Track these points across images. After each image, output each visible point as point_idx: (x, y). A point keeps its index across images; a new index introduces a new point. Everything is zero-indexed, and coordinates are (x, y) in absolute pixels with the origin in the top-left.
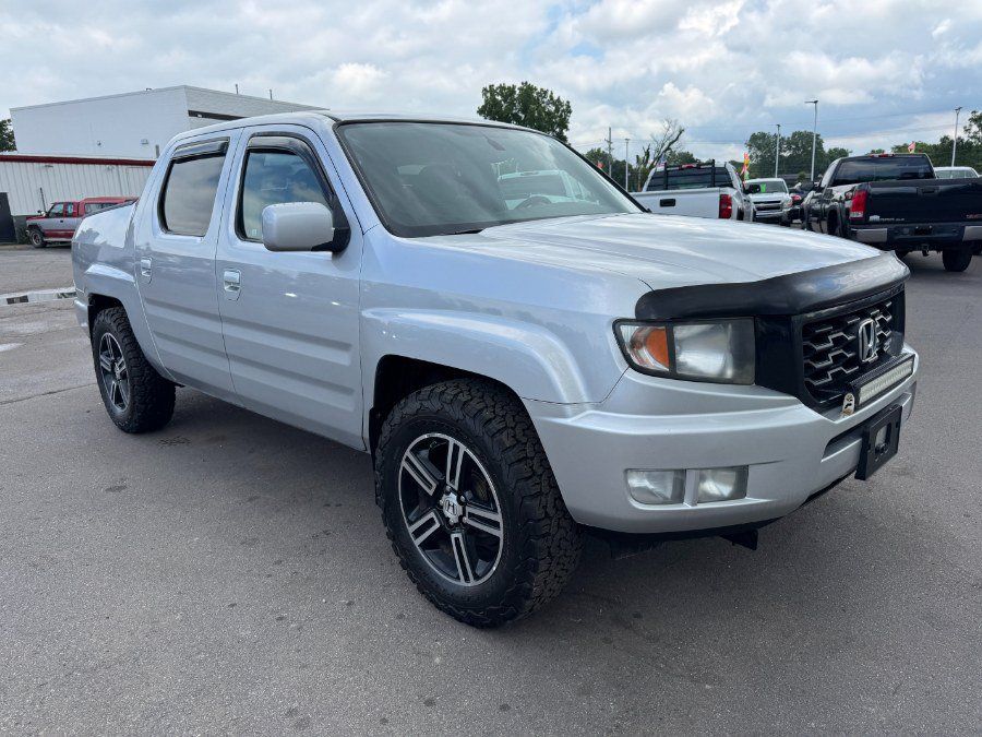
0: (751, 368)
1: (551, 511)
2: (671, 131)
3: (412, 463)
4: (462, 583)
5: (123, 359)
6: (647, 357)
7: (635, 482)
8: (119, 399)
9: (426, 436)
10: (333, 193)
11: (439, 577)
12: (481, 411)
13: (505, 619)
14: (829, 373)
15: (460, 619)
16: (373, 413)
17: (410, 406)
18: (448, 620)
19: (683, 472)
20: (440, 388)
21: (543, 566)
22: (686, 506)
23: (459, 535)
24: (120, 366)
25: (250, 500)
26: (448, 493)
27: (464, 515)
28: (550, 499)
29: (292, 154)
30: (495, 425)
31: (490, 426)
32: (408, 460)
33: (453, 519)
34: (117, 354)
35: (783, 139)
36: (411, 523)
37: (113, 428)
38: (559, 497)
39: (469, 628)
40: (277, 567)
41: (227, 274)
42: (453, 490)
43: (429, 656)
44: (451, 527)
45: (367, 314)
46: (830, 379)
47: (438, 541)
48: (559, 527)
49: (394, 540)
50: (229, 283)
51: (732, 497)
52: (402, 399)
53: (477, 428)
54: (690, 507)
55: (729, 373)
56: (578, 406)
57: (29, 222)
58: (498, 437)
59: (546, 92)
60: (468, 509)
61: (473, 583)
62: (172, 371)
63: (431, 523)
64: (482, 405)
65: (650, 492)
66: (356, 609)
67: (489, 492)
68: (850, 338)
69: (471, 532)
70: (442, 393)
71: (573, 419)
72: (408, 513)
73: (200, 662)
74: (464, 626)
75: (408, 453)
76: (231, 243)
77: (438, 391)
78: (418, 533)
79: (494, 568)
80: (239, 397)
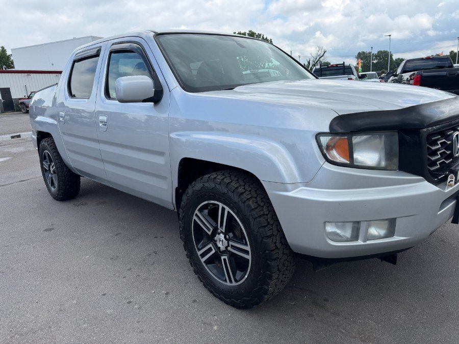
0: (396, 160)
1: (279, 245)
2: (320, 52)
3: (199, 217)
4: (228, 284)
5: (53, 164)
6: (335, 155)
7: (330, 229)
8: (53, 184)
9: (206, 202)
10: (154, 71)
11: (216, 280)
12: (237, 188)
13: (253, 305)
14: (438, 163)
15: (227, 303)
16: (177, 189)
17: (197, 186)
18: (220, 303)
19: (358, 222)
20: (213, 175)
21: (275, 276)
22: (360, 242)
23: (226, 257)
24: (53, 167)
25: (117, 235)
26: (219, 234)
27: (228, 246)
28: (278, 238)
29: (133, 52)
30: (246, 196)
31: (242, 197)
32: (196, 215)
33: (222, 248)
34: (51, 161)
35: (373, 54)
36: (199, 250)
37: (51, 198)
38: (283, 237)
39: (232, 308)
40: (129, 272)
41: (101, 118)
42: (222, 232)
43: (211, 325)
44: (221, 252)
45: (173, 135)
46: (439, 166)
47: (214, 260)
48: (283, 253)
49: (190, 259)
50: (102, 122)
51: (386, 237)
52: (193, 182)
53: (236, 198)
54: (362, 243)
55: (383, 164)
56: (295, 185)
57: (20, 101)
58: (247, 203)
59: (260, 35)
60: (231, 243)
61: (234, 284)
62: (76, 169)
63: (210, 250)
64: (238, 185)
65: (338, 235)
66: (170, 297)
67: (242, 233)
68: (449, 143)
69: (232, 255)
70: (215, 178)
71: (293, 192)
72: (197, 244)
73: (85, 329)
74: (229, 307)
75: (197, 212)
76: (103, 101)
77: (212, 177)
78: (203, 255)
79: (246, 276)
80: (109, 182)
